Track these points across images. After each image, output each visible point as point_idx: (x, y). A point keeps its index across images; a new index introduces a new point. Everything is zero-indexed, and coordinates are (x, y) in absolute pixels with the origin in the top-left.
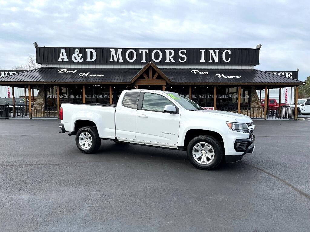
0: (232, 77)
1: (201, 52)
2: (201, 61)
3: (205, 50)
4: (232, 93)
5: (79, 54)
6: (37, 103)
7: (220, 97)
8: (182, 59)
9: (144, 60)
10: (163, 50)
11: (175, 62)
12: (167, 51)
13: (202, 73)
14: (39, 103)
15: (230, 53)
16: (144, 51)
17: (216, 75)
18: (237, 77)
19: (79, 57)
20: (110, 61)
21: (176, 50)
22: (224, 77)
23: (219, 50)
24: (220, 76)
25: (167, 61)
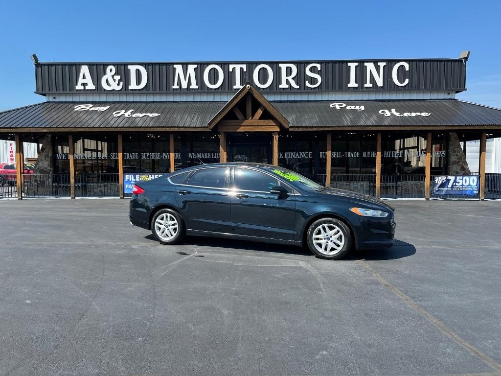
0: (413, 114)
1: (350, 67)
2: (349, 85)
3: (357, 64)
4: (408, 148)
5: (115, 74)
6: (39, 169)
7: (387, 154)
8: (313, 81)
9: (238, 85)
10: (275, 65)
11: (298, 87)
12: (283, 67)
13: (353, 108)
14: (42, 170)
15: (407, 69)
16: (238, 67)
17: (380, 112)
18: (423, 114)
19: (115, 80)
20: (173, 87)
21: (301, 65)
22: (397, 114)
23: (385, 64)
24: (388, 113)
25: (284, 85)
